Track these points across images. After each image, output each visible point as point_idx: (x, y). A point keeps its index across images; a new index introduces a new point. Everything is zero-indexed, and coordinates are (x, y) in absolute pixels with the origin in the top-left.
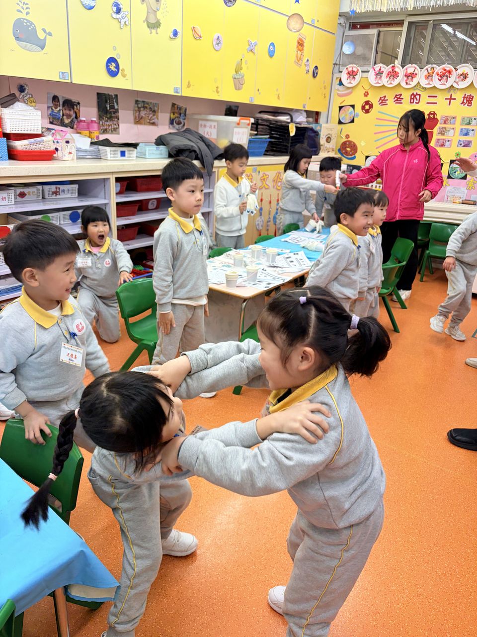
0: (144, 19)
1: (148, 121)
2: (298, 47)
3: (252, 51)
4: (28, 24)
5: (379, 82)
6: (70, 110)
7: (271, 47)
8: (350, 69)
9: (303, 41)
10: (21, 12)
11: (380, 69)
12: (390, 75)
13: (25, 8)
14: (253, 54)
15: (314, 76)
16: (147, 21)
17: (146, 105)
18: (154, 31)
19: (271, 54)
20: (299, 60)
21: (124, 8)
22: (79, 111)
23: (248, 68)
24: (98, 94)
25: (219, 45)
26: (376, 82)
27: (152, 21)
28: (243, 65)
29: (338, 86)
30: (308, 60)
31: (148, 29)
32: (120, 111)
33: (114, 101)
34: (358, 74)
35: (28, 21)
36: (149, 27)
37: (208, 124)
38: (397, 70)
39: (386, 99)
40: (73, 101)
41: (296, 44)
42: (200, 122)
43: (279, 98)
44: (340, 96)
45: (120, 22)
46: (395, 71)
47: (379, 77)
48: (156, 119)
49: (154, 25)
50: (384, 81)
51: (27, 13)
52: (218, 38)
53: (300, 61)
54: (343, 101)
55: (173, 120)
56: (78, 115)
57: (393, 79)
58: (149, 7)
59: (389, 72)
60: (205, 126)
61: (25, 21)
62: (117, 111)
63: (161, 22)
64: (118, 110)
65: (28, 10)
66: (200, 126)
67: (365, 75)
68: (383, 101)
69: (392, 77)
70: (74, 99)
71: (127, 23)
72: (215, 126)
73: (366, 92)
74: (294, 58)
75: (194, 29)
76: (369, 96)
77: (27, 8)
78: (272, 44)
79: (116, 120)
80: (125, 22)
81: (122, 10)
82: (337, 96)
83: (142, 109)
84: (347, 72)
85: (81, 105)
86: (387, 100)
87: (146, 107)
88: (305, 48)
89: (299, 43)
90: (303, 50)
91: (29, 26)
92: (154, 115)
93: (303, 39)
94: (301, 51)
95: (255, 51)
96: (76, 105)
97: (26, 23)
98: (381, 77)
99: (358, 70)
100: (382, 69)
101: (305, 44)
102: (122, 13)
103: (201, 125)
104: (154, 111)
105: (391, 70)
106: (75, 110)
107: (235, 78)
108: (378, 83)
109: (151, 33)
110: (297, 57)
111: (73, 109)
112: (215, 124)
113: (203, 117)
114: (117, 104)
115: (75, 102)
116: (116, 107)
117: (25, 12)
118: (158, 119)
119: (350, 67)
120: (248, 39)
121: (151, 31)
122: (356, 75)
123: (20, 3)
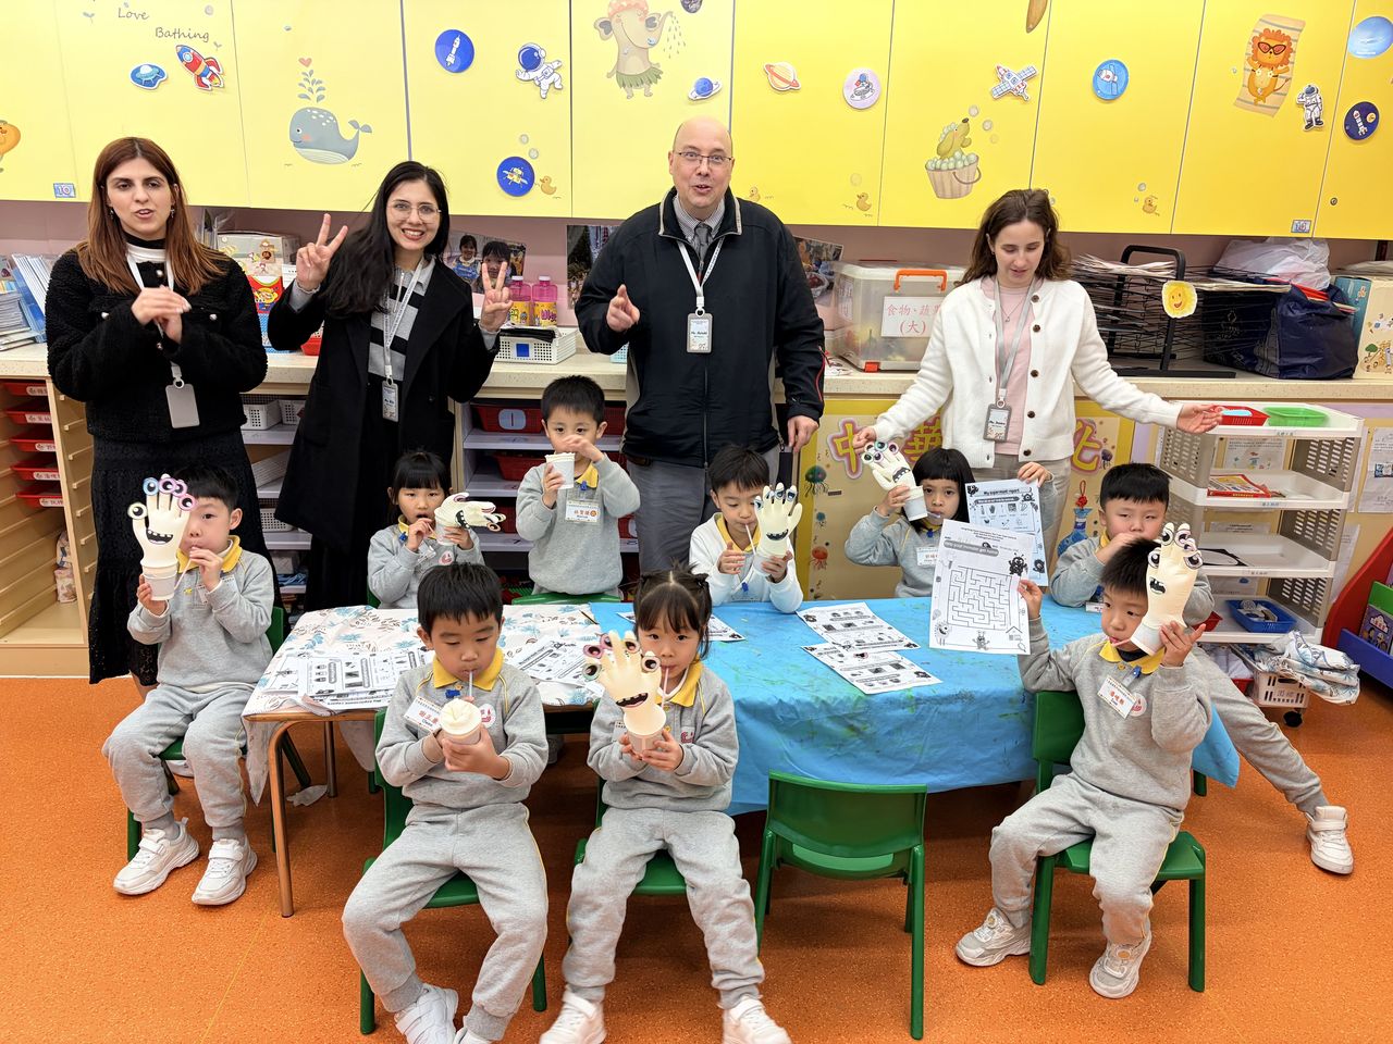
0: (610, 69)
3: (1013, 93)
4: (322, 116)
7: (1109, 72)
10: (308, 98)
13: (315, 90)
14: (1017, 102)
15: (1357, 134)
16: (620, 74)
19: (1110, 92)
22: (522, 262)
23: (993, 140)
25: (869, 94)
28: (974, 135)
35: (321, 111)
36: (623, 85)
40: (508, 244)
43: (1150, 208)
45: (538, 86)
49: (640, 79)
51: (320, 99)
52: (862, 80)
58: (625, 43)
61: (315, 112)
63: (661, 68)
65: (320, 93)
71: (556, 86)
74: (1236, 90)
75: (769, 71)
77: (319, 90)
78: (1113, 64)
80: (553, 84)
85: (528, 250)
91: (324, 119)
95: (1032, 94)
96: (516, 253)
97: (316, 115)
102: (545, 66)
107: (937, 170)
111: (509, 258)
115: (514, 247)
117: (314, 97)
120: (995, 65)
121: (630, 92)
123: (306, 83)
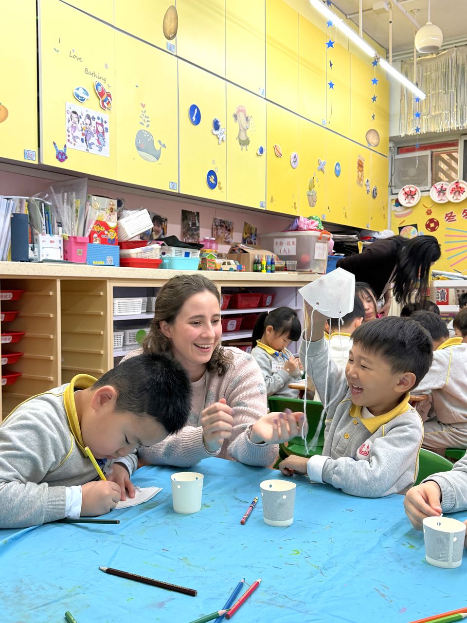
0: (237, 136)
1: (224, 240)
2: (358, 168)
3: (322, 170)
4: (148, 135)
5: (443, 198)
6: (159, 226)
7: (337, 167)
8: (407, 190)
9: (362, 163)
10: (143, 124)
11: (442, 187)
12: (454, 192)
13: (146, 121)
14: (322, 173)
15: (374, 197)
16: (239, 139)
17: (223, 224)
18: (244, 148)
19: (338, 173)
20: (360, 180)
21: (222, 124)
22: (166, 227)
23: (319, 186)
24: (183, 211)
25: (296, 163)
26: (440, 199)
27: (243, 138)
28: (315, 183)
29: (395, 207)
30: (368, 181)
31: (240, 146)
32: (200, 229)
33: (196, 218)
34: (417, 193)
35: (148, 133)
36: (240, 144)
37: (286, 241)
38: (461, 185)
39: (453, 215)
40: (162, 217)
41: (357, 165)
42: (276, 240)
43: (346, 216)
44: (397, 216)
45: (219, 138)
46: (460, 187)
47: (442, 194)
48: (231, 239)
49: (245, 143)
50: (449, 197)
51: (148, 126)
52: (295, 157)
53: (361, 182)
54: (402, 222)
55: (245, 239)
56: (165, 231)
57: (459, 194)
58: (241, 125)
59: (453, 188)
60: (281, 244)
61: (146, 133)
62: (198, 229)
63: (250, 139)
64: (199, 227)
65: (148, 123)
66: (275, 245)
67: (425, 194)
68: (450, 217)
69: (457, 193)
70: (163, 216)
71: (224, 139)
72: (293, 242)
73: (428, 210)
74: (356, 178)
75: (275, 147)
76: (432, 214)
77: (148, 121)
78: (338, 164)
79: (197, 237)
80: (223, 138)
81: (220, 127)
82: (395, 218)
83: (219, 227)
84: (404, 192)
85: (168, 221)
86: (455, 216)
87: (223, 226)
88: (364, 169)
89: (359, 164)
90: (363, 171)
91: (149, 138)
92: (229, 234)
93: (362, 161)
94: (361, 172)
95: (325, 170)
96: (164, 221)
98: (444, 194)
99: (416, 190)
100: (445, 187)
101: (364, 166)
102: (221, 130)
103: (277, 243)
104: (229, 230)
105: (454, 186)
106: (163, 226)
107: (309, 195)
108: (442, 200)
109: (242, 150)
110: (358, 177)
111: (162, 225)
112: (295, 240)
113: (279, 234)
114: (199, 222)
115: (163, 218)
116: (197, 225)
117: (146, 124)
118: (232, 238)
119: (407, 188)
120: (319, 158)
121: (242, 147)
122: (414, 195)
123: (142, 116)
